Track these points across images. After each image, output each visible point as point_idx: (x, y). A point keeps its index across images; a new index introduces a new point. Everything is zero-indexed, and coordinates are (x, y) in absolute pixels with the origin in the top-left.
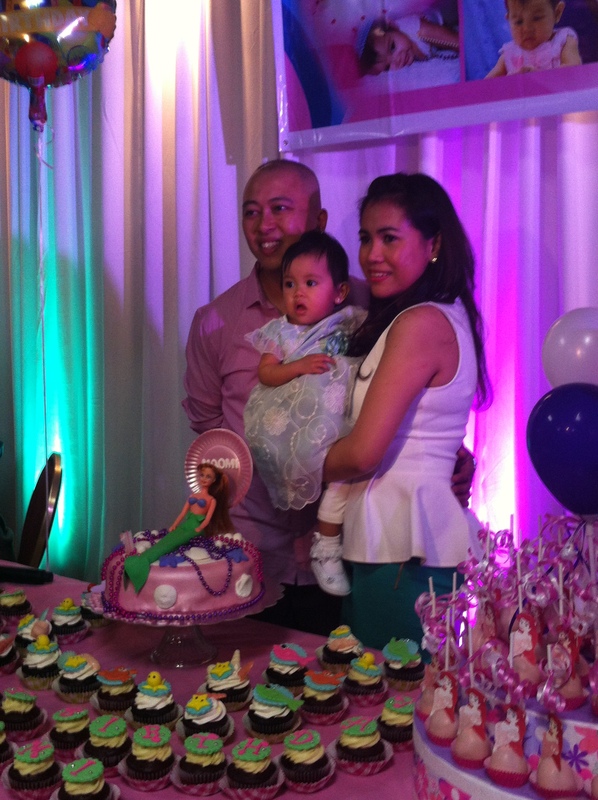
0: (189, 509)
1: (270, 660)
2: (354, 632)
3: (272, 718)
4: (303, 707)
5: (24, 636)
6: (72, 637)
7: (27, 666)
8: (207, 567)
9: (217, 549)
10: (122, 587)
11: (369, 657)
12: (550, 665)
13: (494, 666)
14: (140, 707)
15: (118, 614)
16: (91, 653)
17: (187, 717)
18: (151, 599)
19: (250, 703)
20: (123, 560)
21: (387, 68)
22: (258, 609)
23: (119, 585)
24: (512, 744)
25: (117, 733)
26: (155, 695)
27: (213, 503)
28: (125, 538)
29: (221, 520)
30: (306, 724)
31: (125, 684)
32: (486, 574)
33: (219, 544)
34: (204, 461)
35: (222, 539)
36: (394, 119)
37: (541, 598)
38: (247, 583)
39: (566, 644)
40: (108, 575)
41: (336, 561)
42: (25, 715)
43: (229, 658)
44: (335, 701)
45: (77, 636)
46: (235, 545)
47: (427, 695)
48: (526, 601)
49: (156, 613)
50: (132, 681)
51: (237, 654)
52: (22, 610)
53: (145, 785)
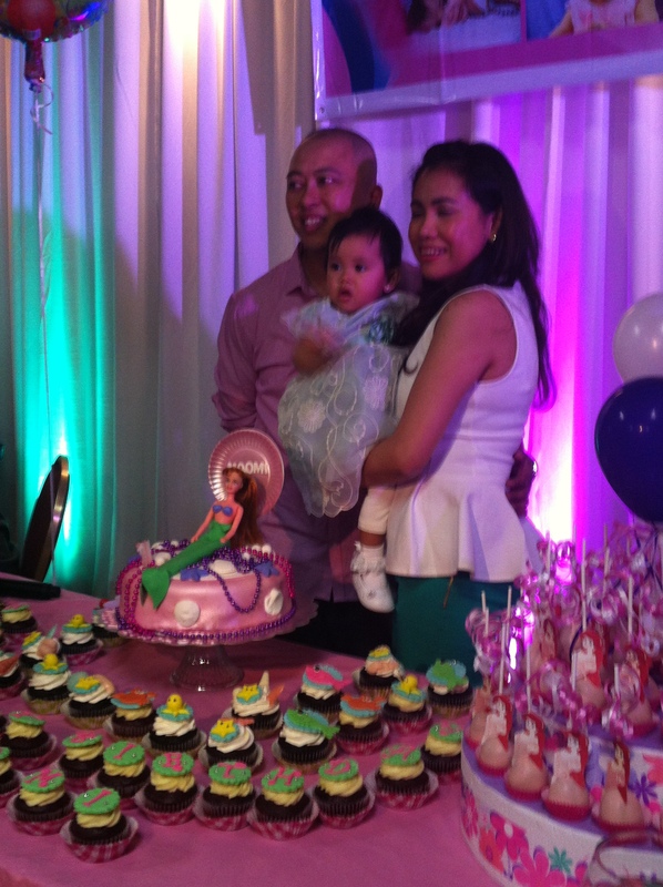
0: (213, 518)
1: (301, 683)
2: (394, 653)
3: (305, 746)
4: (338, 735)
5: (30, 656)
6: (82, 657)
7: (33, 688)
8: (233, 581)
9: (244, 562)
10: (139, 602)
11: (411, 680)
12: (617, 687)
13: (554, 689)
14: (159, 733)
15: (135, 632)
16: (104, 674)
17: (211, 743)
18: (171, 615)
19: (281, 728)
20: (140, 573)
21: (438, 24)
22: (289, 628)
23: (136, 599)
24: (573, 774)
25: (134, 761)
26: (177, 719)
27: (239, 512)
28: (142, 548)
29: (249, 531)
30: (342, 752)
31: (142, 707)
32: (547, 589)
33: (246, 556)
34: (230, 465)
35: (250, 551)
36: (445, 83)
37: (607, 615)
38: (277, 598)
39: (635, 665)
40: (124, 589)
41: (378, 575)
42: (32, 740)
43: (257, 680)
44: (374, 728)
45: (88, 656)
46: (265, 558)
47: (478, 722)
48: (591, 618)
49: (176, 631)
50: (150, 705)
51: (265, 677)
52: (27, 627)
53: (166, 818)
